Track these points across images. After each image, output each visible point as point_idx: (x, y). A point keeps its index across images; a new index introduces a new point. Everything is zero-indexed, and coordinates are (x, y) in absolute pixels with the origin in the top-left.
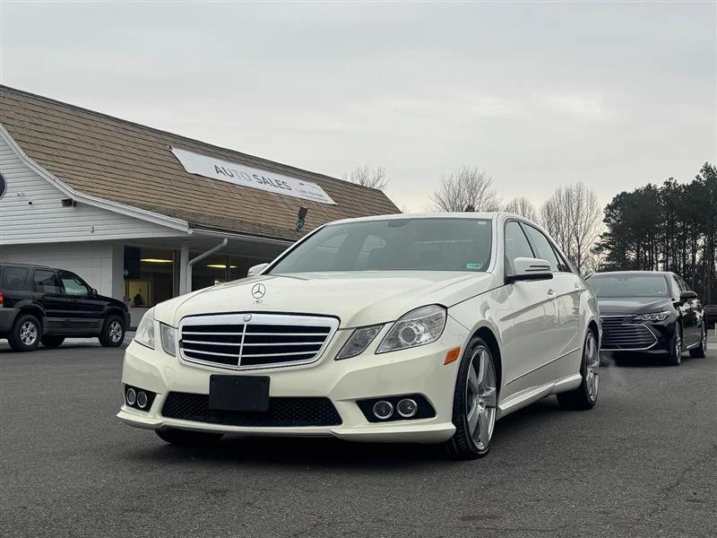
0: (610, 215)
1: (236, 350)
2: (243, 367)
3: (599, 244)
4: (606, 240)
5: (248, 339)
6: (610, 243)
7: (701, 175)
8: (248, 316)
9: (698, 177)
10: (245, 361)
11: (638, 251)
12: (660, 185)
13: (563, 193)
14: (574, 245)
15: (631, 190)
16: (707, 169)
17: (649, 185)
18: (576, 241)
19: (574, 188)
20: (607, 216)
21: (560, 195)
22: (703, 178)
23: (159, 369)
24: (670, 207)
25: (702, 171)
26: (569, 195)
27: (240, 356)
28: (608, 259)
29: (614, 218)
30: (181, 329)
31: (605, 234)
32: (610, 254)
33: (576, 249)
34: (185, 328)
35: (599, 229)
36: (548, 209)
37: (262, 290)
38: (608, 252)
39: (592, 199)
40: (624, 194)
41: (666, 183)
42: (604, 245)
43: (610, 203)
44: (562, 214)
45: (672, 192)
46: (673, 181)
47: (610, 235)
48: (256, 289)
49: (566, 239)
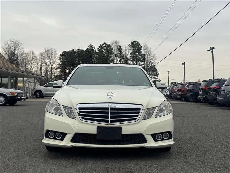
0: (61, 58)
1: (108, 117)
2: (111, 124)
3: (57, 67)
4: (59, 66)
5: (112, 113)
6: (61, 67)
7: (89, 48)
8: (110, 104)
9: (88, 48)
10: (112, 121)
11: (69, 70)
12: (76, 50)
13: (47, 50)
14: (50, 67)
15: (67, 51)
16: (90, 46)
17: (73, 49)
18: (50, 66)
19: (50, 48)
20: (60, 58)
21: (45, 50)
22: (89, 49)
23: (70, 124)
24: (80, 57)
25: (89, 46)
26: (48, 51)
27: (110, 119)
28: (60, 72)
29: (62, 59)
30: (78, 109)
31: (59, 64)
32: (61, 70)
33: (50, 68)
34: (80, 108)
35: (57, 62)
36: (41, 54)
37: (111, 94)
38: (60, 70)
39: (56, 52)
40: (65, 51)
41: (78, 49)
42: (59, 67)
43: (61, 54)
44: (46, 57)
45: (80, 52)
46: (80, 49)
47: (61, 64)
48: (109, 94)
49: (47, 65)
